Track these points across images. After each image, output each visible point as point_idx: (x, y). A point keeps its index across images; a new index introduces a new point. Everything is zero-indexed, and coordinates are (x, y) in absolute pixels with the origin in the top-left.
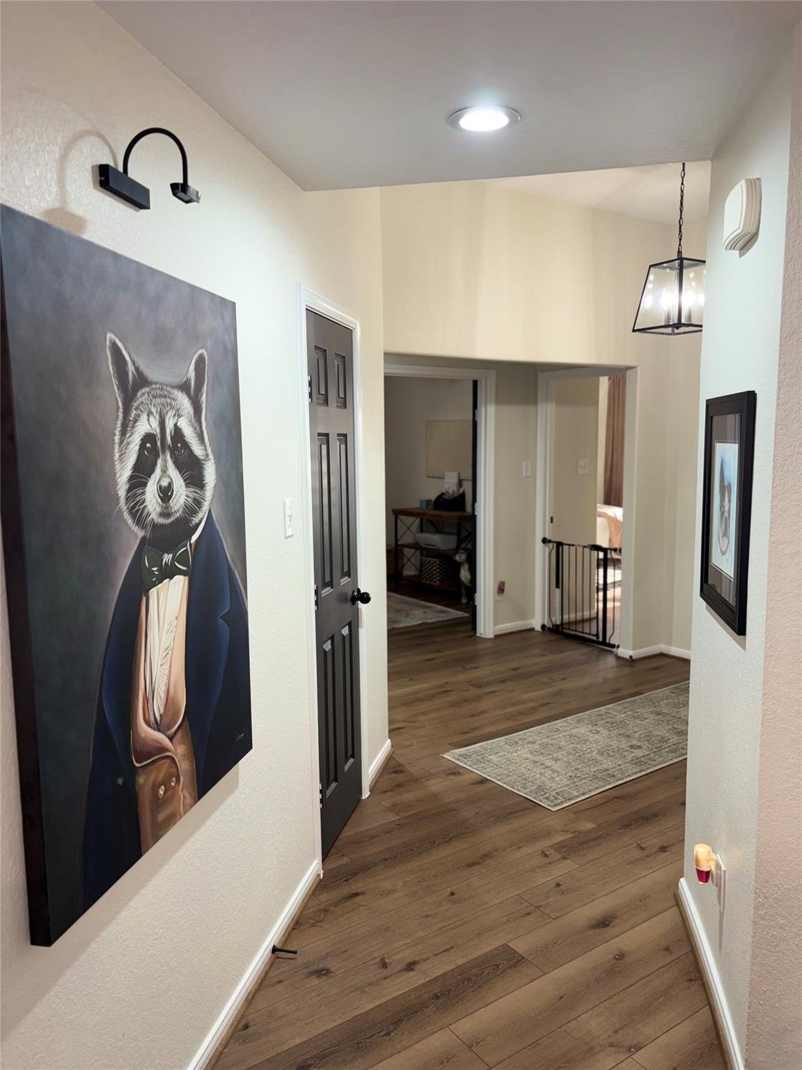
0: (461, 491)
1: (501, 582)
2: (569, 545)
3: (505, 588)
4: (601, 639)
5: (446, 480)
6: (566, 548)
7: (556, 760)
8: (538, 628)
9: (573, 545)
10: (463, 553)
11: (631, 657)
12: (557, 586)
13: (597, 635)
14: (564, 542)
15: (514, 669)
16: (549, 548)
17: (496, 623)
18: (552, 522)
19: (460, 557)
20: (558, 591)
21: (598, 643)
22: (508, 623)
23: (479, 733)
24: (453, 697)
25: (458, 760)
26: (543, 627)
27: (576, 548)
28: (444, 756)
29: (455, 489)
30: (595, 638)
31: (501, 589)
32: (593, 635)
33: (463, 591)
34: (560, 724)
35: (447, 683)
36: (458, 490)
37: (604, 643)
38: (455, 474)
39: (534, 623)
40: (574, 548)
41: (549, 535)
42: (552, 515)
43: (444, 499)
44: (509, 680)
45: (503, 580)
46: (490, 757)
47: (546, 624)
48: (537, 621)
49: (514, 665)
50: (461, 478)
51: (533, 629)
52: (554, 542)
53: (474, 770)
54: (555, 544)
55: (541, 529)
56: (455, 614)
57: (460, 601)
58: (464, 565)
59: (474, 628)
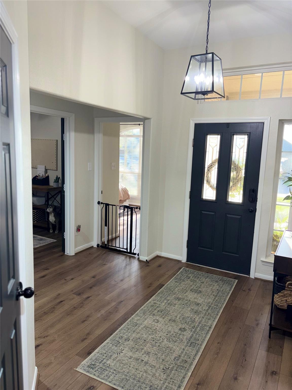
0: (47, 175)
1: (78, 225)
2: (113, 205)
3: (81, 229)
4: (129, 251)
5: (38, 169)
6: (110, 207)
7: (148, 354)
8: (95, 246)
9: (115, 205)
10: (51, 208)
11: (147, 260)
12: (106, 225)
13: (127, 249)
14: (110, 204)
15: (94, 277)
16: (101, 206)
17: (76, 247)
18: (102, 193)
19: (49, 209)
20: (106, 228)
21: (127, 252)
22: (81, 246)
23: (92, 337)
24: (67, 306)
25: (88, 372)
26: (98, 245)
27: (116, 206)
28: (77, 369)
29: (44, 174)
30: (126, 250)
31: (78, 229)
32: (125, 249)
33: (51, 226)
34: (136, 319)
35: (59, 294)
36: (45, 175)
37: (130, 252)
38: (43, 167)
39: (93, 243)
40: (115, 206)
41: (101, 200)
42: (102, 190)
43: (38, 179)
44: (94, 286)
45: (79, 224)
46: (108, 362)
47: (99, 244)
48: (94, 243)
49: (92, 274)
50: (46, 169)
51: (93, 247)
52: (104, 204)
53: (103, 381)
54: (105, 205)
55: (97, 197)
56: (49, 241)
57: (49, 231)
58: (51, 213)
59: (64, 250)
